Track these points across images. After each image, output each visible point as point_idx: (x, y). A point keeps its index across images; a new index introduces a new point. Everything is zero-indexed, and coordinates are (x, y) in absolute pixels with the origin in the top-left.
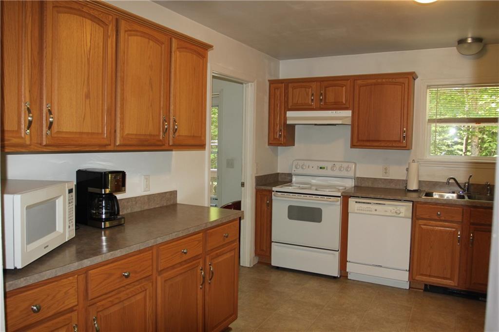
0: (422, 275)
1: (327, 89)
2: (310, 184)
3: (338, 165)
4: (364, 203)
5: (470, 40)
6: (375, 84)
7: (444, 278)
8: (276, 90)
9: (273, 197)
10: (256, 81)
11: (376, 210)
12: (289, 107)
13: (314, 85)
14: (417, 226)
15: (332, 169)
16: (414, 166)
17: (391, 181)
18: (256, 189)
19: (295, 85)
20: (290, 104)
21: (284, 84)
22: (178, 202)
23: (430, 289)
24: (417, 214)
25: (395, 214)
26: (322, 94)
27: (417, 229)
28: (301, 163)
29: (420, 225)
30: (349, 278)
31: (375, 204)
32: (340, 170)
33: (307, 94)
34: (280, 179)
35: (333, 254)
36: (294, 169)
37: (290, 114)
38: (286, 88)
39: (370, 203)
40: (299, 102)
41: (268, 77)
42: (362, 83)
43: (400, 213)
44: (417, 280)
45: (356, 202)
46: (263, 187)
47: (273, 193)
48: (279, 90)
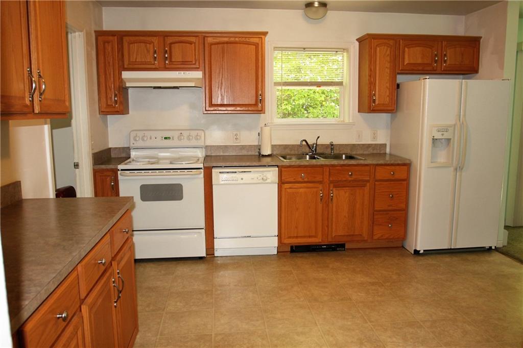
0: (290, 237)
1: (173, 45)
2: (157, 158)
3: (185, 134)
4: (228, 172)
5: (316, 4)
6: (227, 43)
7: (310, 237)
8: (106, 44)
9: (120, 177)
10: (85, 31)
11: (242, 179)
12: (126, 66)
13: (155, 40)
14: (283, 190)
15: (179, 138)
16: (266, 130)
17: (243, 147)
18: (94, 170)
19: (132, 39)
20: (126, 63)
21: (116, 37)
22: (24, 198)
23: (297, 250)
24: (283, 178)
25: (262, 181)
26: (166, 51)
27: (283, 193)
28: (140, 134)
29: (285, 189)
30: (216, 255)
31: (240, 172)
32: (189, 139)
33: (148, 51)
34: (113, 155)
35: (199, 233)
36: (132, 141)
37: (126, 75)
38: (120, 42)
39: (236, 172)
40: (137, 60)
41: (94, 28)
42: (214, 40)
43: (266, 180)
44: (285, 244)
45: (220, 173)
46: (103, 167)
47: (119, 172)
48: (110, 44)
